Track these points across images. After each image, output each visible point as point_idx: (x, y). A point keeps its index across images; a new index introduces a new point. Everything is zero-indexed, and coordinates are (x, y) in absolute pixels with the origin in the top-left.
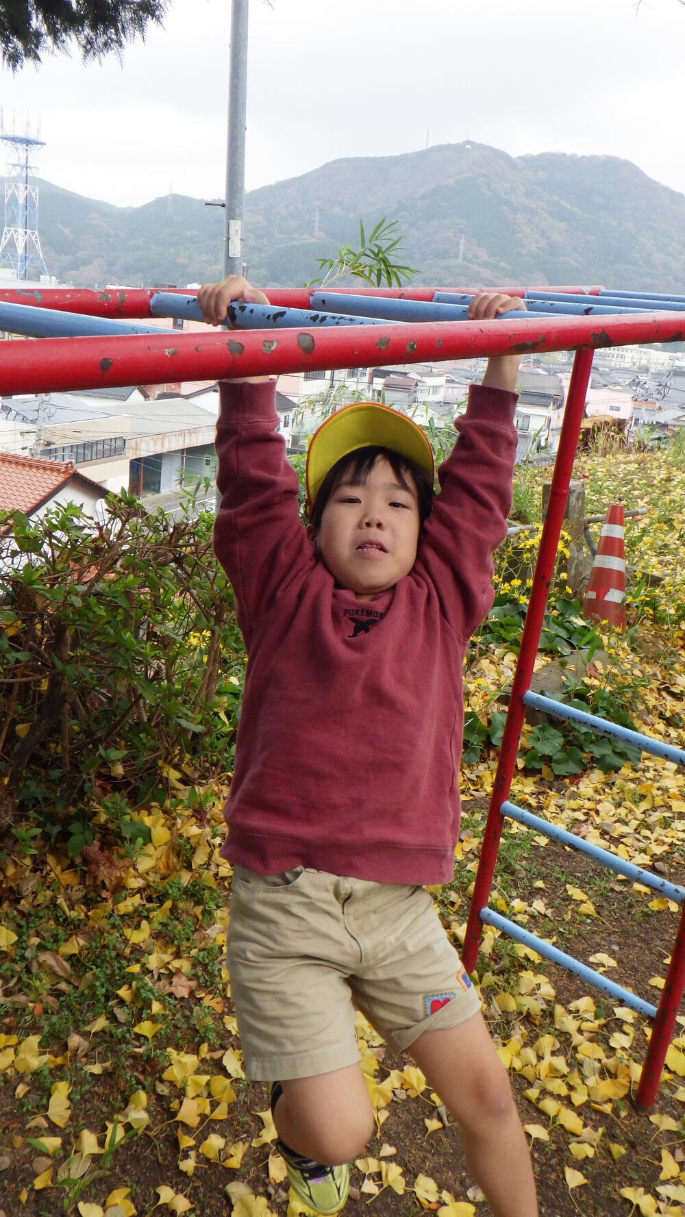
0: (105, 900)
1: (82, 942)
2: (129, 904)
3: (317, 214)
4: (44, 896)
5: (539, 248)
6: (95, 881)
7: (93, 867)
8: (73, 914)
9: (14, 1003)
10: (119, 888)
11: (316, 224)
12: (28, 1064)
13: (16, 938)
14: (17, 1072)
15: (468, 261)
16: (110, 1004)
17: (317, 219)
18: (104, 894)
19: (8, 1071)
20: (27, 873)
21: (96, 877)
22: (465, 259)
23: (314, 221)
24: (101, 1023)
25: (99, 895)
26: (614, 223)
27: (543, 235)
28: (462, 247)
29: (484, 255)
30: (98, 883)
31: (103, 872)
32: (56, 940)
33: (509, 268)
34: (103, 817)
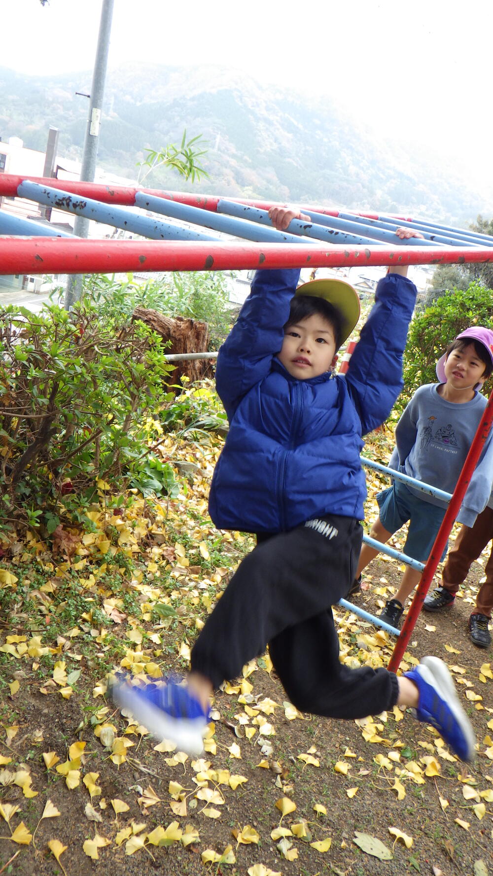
0: (66, 561)
1: (55, 586)
2: (80, 565)
3: (113, 98)
4: (27, 557)
5: (272, 150)
6: (58, 549)
7: (58, 540)
8: (46, 568)
9: (20, 617)
10: (74, 554)
11: (111, 106)
12: (37, 652)
13: (17, 580)
14: (30, 657)
15: (221, 151)
16: (78, 621)
17: (112, 102)
18: (65, 557)
19: (25, 655)
20: (16, 542)
21: (59, 546)
22: (219, 149)
23: (110, 104)
24: (75, 632)
25: (62, 558)
26: (325, 140)
27: (276, 140)
28: (218, 140)
29: (233, 150)
30: (61, 550)
31: (64, 544)
32: (39, 584)
33: (250, 161)
34: (63, 510)
